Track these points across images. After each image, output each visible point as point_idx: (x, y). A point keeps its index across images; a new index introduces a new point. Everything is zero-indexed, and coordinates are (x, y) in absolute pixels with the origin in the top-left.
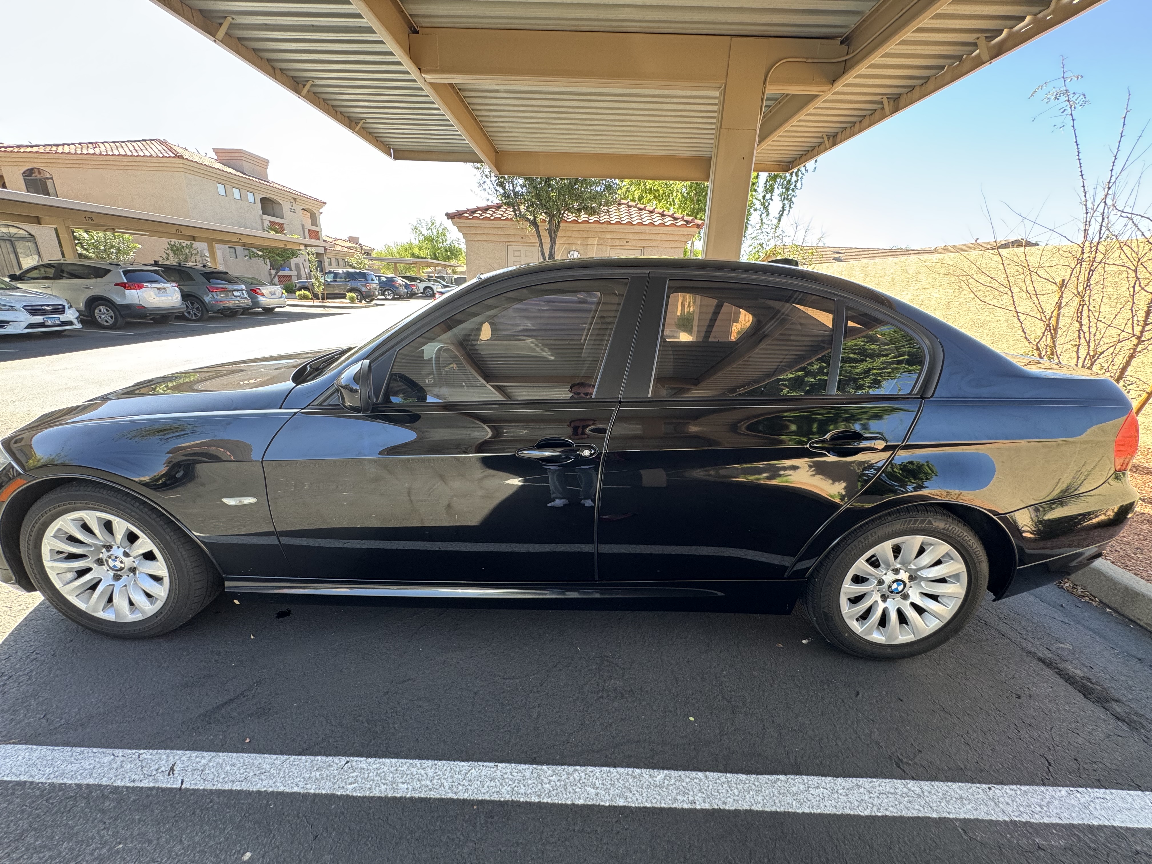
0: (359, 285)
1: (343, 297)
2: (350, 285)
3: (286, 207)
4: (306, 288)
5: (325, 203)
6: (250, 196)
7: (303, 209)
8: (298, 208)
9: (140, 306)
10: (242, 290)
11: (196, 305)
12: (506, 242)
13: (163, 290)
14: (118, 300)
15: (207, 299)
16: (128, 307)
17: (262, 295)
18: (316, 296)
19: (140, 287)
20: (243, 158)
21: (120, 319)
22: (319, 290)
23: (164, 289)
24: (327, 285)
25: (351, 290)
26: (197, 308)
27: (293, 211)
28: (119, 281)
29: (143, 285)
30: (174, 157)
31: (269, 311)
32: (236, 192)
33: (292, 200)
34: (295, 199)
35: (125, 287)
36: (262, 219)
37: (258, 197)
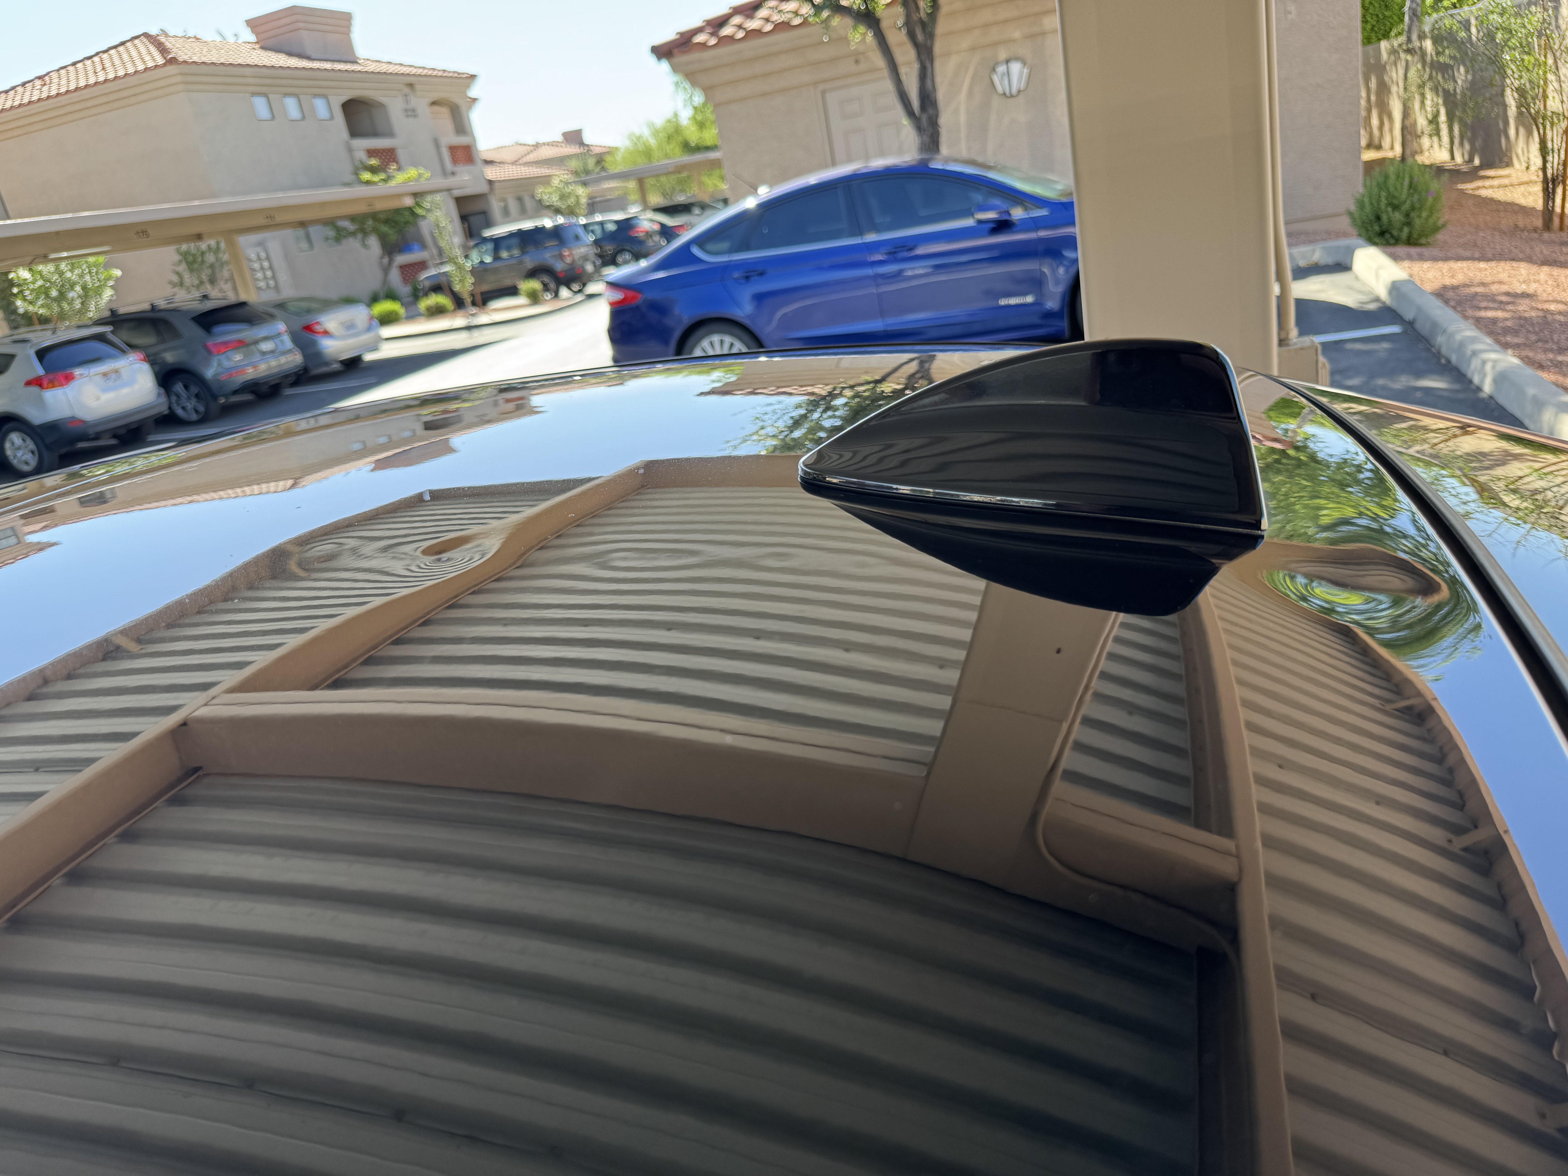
0: (547, 256)
1: (513, 291)
2: (529, 263)
3: (395, 107)
4: (437, 288)
5: (473, 77)
6: (320, 105)
7: (434, 103)
8: (421, 103)
9: (73, 420)
10: (279, 335)
11: (194, 389)
12: (815, 84)
13: (114, 376)
14: (36, 417)
15: (209, 373)
16: (53, 427)
17: (326, 333)
18: (459, 303)
19: (69, 378)
20: (302, 25)
21: (46, 454)
22: (465, 286)
23: (116, 371)
24: (480, 271)
25: (532, 274)
26: (197, 396)
27: (411, 113)
28: (31, 376)
29: (71, 374)
30: (164, 65)
31: (353, 365)
32: (291, 104)
33: (407, 90)
34: (411, 85)
35: (41, 385)
36: (350, 150)
37: (337, 101)
